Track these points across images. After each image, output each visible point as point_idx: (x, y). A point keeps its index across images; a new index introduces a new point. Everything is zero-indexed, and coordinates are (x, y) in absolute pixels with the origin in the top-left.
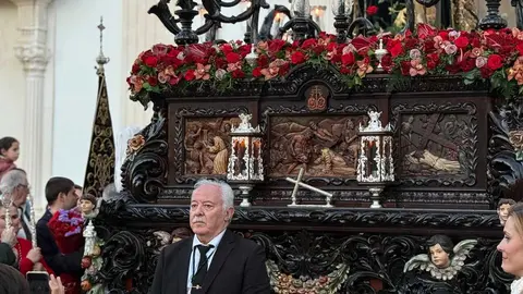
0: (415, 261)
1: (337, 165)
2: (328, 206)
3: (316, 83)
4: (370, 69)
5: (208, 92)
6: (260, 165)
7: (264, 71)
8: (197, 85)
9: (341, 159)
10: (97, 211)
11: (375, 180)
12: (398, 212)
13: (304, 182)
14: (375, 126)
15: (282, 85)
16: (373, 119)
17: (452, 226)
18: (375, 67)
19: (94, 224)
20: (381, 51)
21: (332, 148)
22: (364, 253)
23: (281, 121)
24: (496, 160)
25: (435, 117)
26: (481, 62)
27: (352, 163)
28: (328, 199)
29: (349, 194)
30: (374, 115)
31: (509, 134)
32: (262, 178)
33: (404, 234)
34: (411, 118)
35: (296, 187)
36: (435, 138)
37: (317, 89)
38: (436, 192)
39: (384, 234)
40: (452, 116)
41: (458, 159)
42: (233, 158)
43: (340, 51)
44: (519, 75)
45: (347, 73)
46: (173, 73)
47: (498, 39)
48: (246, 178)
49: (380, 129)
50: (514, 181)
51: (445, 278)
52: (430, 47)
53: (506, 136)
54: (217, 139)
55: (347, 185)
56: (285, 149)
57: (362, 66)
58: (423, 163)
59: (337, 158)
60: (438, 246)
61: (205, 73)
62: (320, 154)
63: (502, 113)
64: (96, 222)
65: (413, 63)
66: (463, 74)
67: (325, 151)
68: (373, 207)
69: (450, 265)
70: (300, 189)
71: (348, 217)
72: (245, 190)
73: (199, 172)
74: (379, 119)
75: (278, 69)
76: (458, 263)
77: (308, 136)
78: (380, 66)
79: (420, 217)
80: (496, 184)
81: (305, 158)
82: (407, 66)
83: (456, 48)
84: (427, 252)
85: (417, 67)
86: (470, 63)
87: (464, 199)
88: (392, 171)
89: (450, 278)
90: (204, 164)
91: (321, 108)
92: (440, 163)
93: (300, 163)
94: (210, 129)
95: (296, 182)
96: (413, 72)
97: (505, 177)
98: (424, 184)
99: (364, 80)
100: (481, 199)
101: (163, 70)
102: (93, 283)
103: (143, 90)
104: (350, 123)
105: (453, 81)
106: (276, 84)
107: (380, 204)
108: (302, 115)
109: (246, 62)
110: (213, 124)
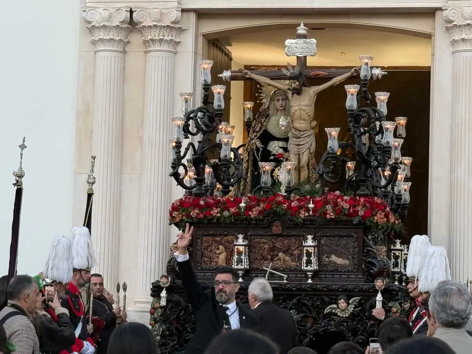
0: (331, 308)
1: (287, 261)
2: (285, 281)
3: (277, 220)
4: (307, 214)
5: (219, 223)
6: (248, 260)
7: (250, 213)
8: (212, 219)
9: (289, 258)
10: (169, 284)
11: (311, 269)
12: (322, 284)
13: (273, 270)
14: (310, 242)
15: (260, 220)
16: (309, 239)
17: (349, 291)
18: (309, 213)
20: (311, 206)
21: (284, 252)
22: (305, 304)
23: (256, 239)
24: (368, 260)
25: (337, 239)
26: (361, 213)
27: (300, 261)
28: (285, 278)
29: (294, 275)
30: (310, 237)
31: (374, 247)
32: (248, 267)
33: (326, 295)
34: (325, 239)
35: (268, 272)
36: (337, 248)
37: (277, 223)
38: (338, 275)
39: (315, 295)
40: (345, 238)
41: (348, 259)
43: (290, 204)
44: (379, 220)
45: (295, 215)
46: (198, 212)
47: (369, 202)
48: (243, 267)
49: (314, 244)
50: (377, 270)
51: (344, 316)
52: (336, 204)
53: (373, 248)
54: (221, 247)
55: (292, 271)
56: (259, 253)
57: (303, 212)
58: (331, 261)
59: (287, 258)
60: (342, 300)
61: (218, 212)
62: (278, 255)
63: (370, 237)
64: (167, 289)
65: (328, 212)
66: (352, 218)
67: (280, 254)
68: (308, 282)
69: (347, 309)
70: (270, 273)
71: (298, 287)
72: (241, 273)
73: (211, 264)
74: (312, 239)
75: (258, 212)
76: (351, 308)
77: (271, 246)
78: (311, 213)
79: (334, 287)
80: (368, 271)
81: (269, 257)
82: (325, 214)
83: (349, 206)
84: (336, 303)
85: (331, 215)
86: (356, 213)
87: (352, 278)
88: (317, 264)
89: (347, 316)
90: (213, 259)
91: (280, 232)
92: (340, 261)
93: (266, 260)
94: (216, 241)
95: (269, 270)
96: (328, 217)
97: (373, 268)
98: (331, 271)
99: (304, 220)
100: (360, 278)
101: (193, 210)
103: (181, 220)
104: (294, 240)
105: (347, 221)
106: (256, 220)
107: (312, 280)
108: (268, 235)
109: (240, 208)
110: (218, 239)
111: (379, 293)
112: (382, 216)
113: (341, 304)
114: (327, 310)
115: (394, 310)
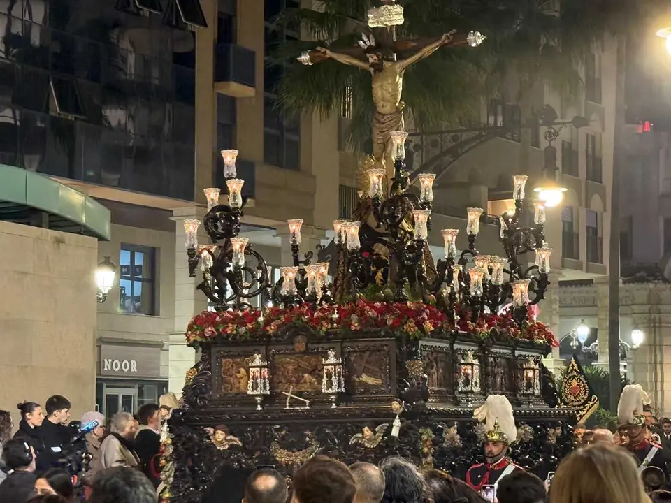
0: (355, 438)
1: (313, 384)
2: (308, 408)
4: (330, 326)
5: (236, 341)
6: (268, 384)
7: (268, 328)
9: (315, 380)
10: (170, 416)
11: (332, 391)
12: (345, 409)
13: (294, 395)
14: (332, 360)
15: (280, 336)
16: (332, 356)
17: (375, 416)
19: (168, 424)
20: (336, 316)
21: (310, 374)
22: (327, 435)
23: (280, 358)
24: (399, 378)
25: (368, 353)
26: (389, 322)
27: (321, 383)
28: (307, 404)
31: (406, 363)
32: (268, 392)
33: (351, 422)
34: (355, 354)
35: (289, 398)
36: (368, 366)
37: (299, 338)
38: (368, 398)
41: (380, 378)
42: (251, 381)
43: (312, 315)
44: (409, 330)
45: (314, 328)
46: (213, 330)
48: (259, 393)
49: (334, 362)
50: (408, 390)
51: (372, 447)
52: (362, 313)
54: (242, 370)
56: (283, 374)
57: (325, 324)
58: (361, 381)
59: (313, 380)
60: (366, 428)
61: (233, 330)
62: (303, 376)
65: (353, 322)
66: (380, 329)
67: (306, 375)
68: (332, 407)
69: (374, 439)
70: (291, 398)
72: (259, 400)
73: (231, 390)
75: (276, 327)
76: (380, 436)
77: (296, 367)
78: (335, 324)
80: (400, 392)
81: (294, 379)
82: (350, 325)
83: (376, 314)
85: (355, 326)
86: (384, 322)
88: (342, 386)
89: (375, 446)
90: (234, 384)
91: (303, 349)
92: (371, 381)
93: (291, 383)
94: (237, 364)
95: (290, 395)
96: (353, 328)
98: (362, 393)
99: (327, 333)
101: (208, 328)
102: (168, 462)
103: (195, 341)
105: (375, 332)
106: (276, 335)
107: (336, 405)
108: (290, 354)
109: (257, 323)
110: (238, 360)
111: (397, 417)
112: (413, 324)
113: (366, 432)
114: (352, 441)
115: (425, 437)
